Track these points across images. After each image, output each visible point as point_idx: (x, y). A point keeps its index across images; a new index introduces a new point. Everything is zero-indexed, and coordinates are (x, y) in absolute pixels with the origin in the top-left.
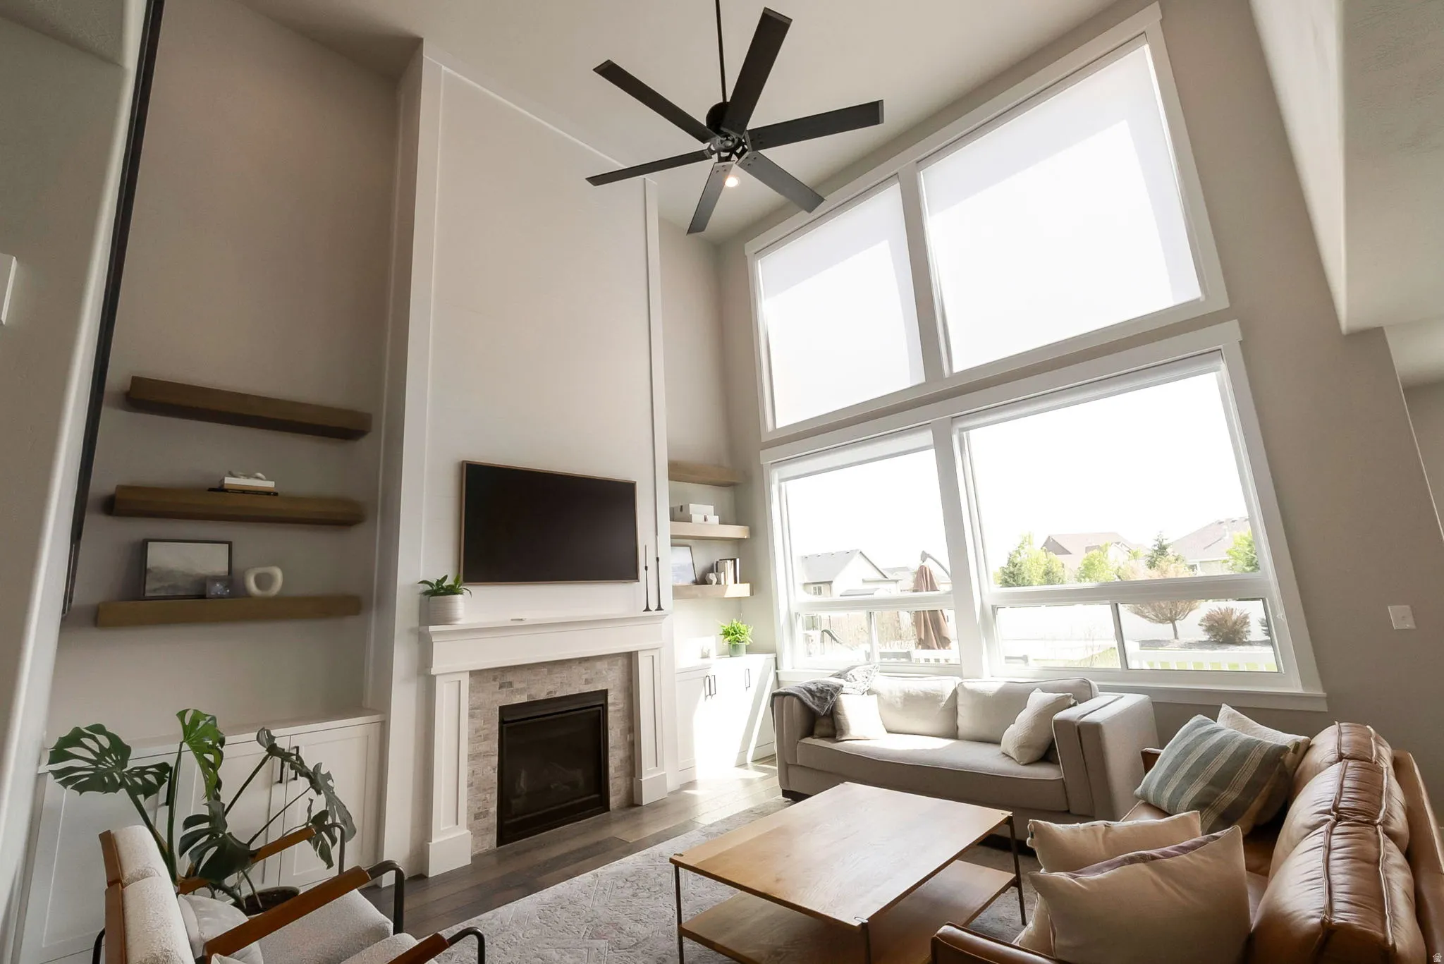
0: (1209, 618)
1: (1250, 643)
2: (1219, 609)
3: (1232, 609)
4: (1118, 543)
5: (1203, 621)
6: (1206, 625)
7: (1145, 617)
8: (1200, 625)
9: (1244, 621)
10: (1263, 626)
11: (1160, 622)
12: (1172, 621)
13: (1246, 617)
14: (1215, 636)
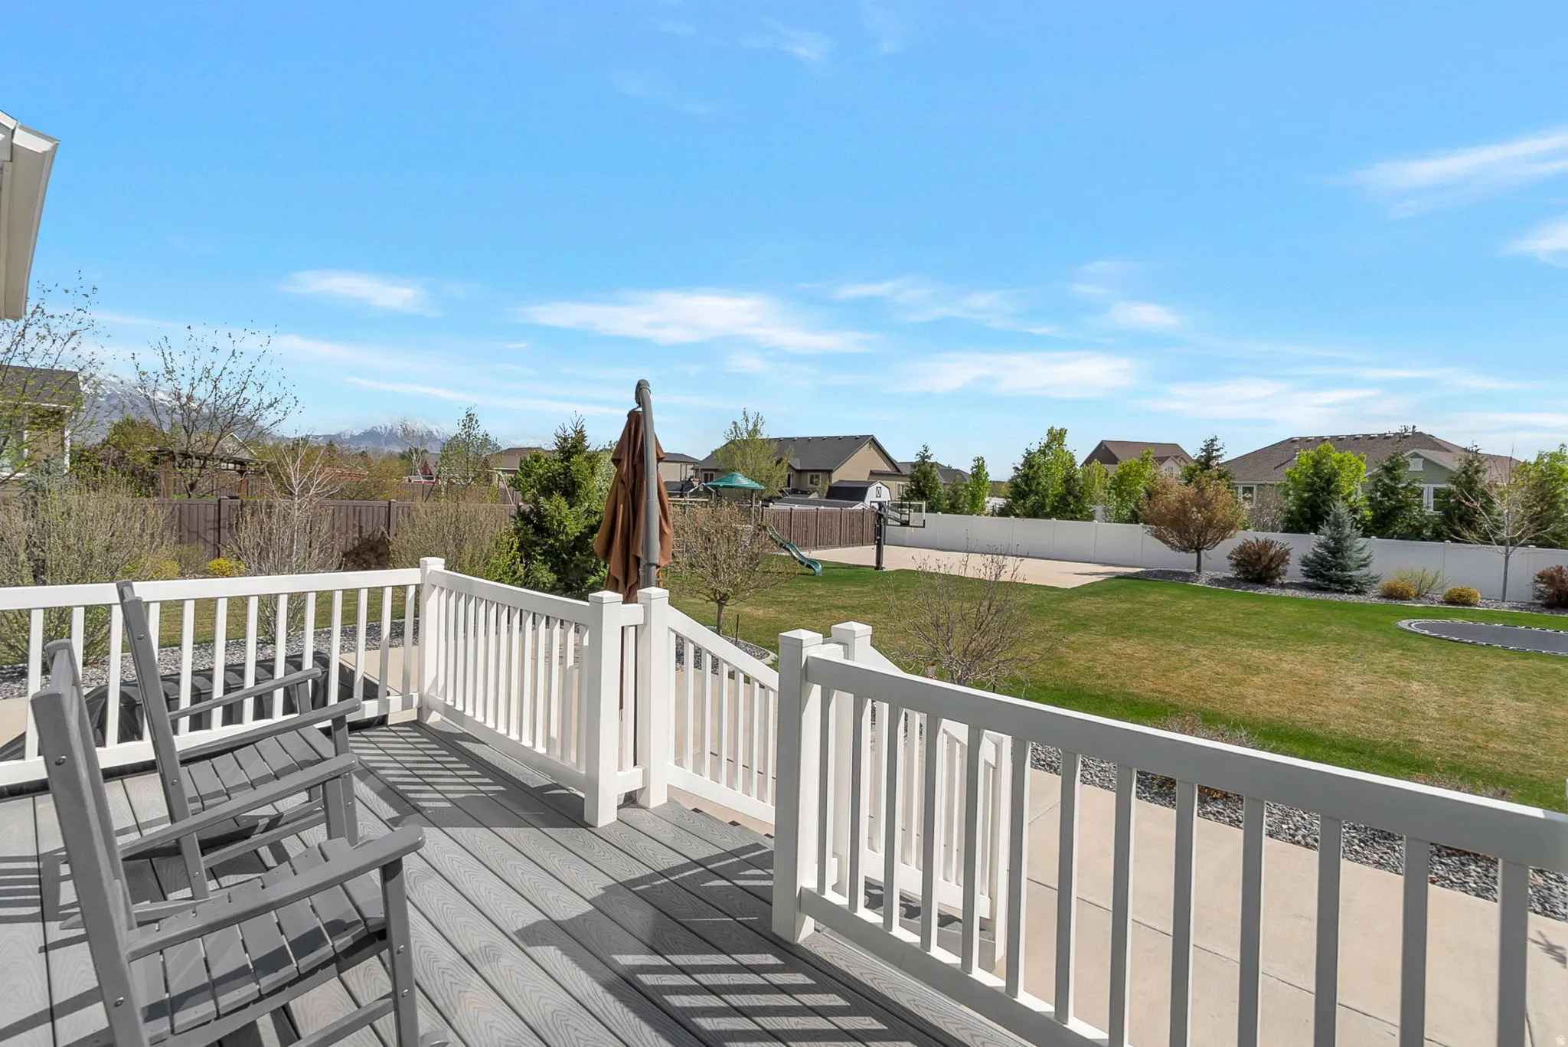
0: (1242, 550)
1: (1283, 586)
2: (1257, 541)
3: (1273, 542)
4: (1177, 457)
5: (1233, 553)
6: (1236, 559)
7: (1166, 542)
8: (1229, 558)
9: (1283, 557)
10: (1303, 565)
11: (1184, 550)
12: (1198, 551)
13: (1287, 552)
14: (1243, 572)
